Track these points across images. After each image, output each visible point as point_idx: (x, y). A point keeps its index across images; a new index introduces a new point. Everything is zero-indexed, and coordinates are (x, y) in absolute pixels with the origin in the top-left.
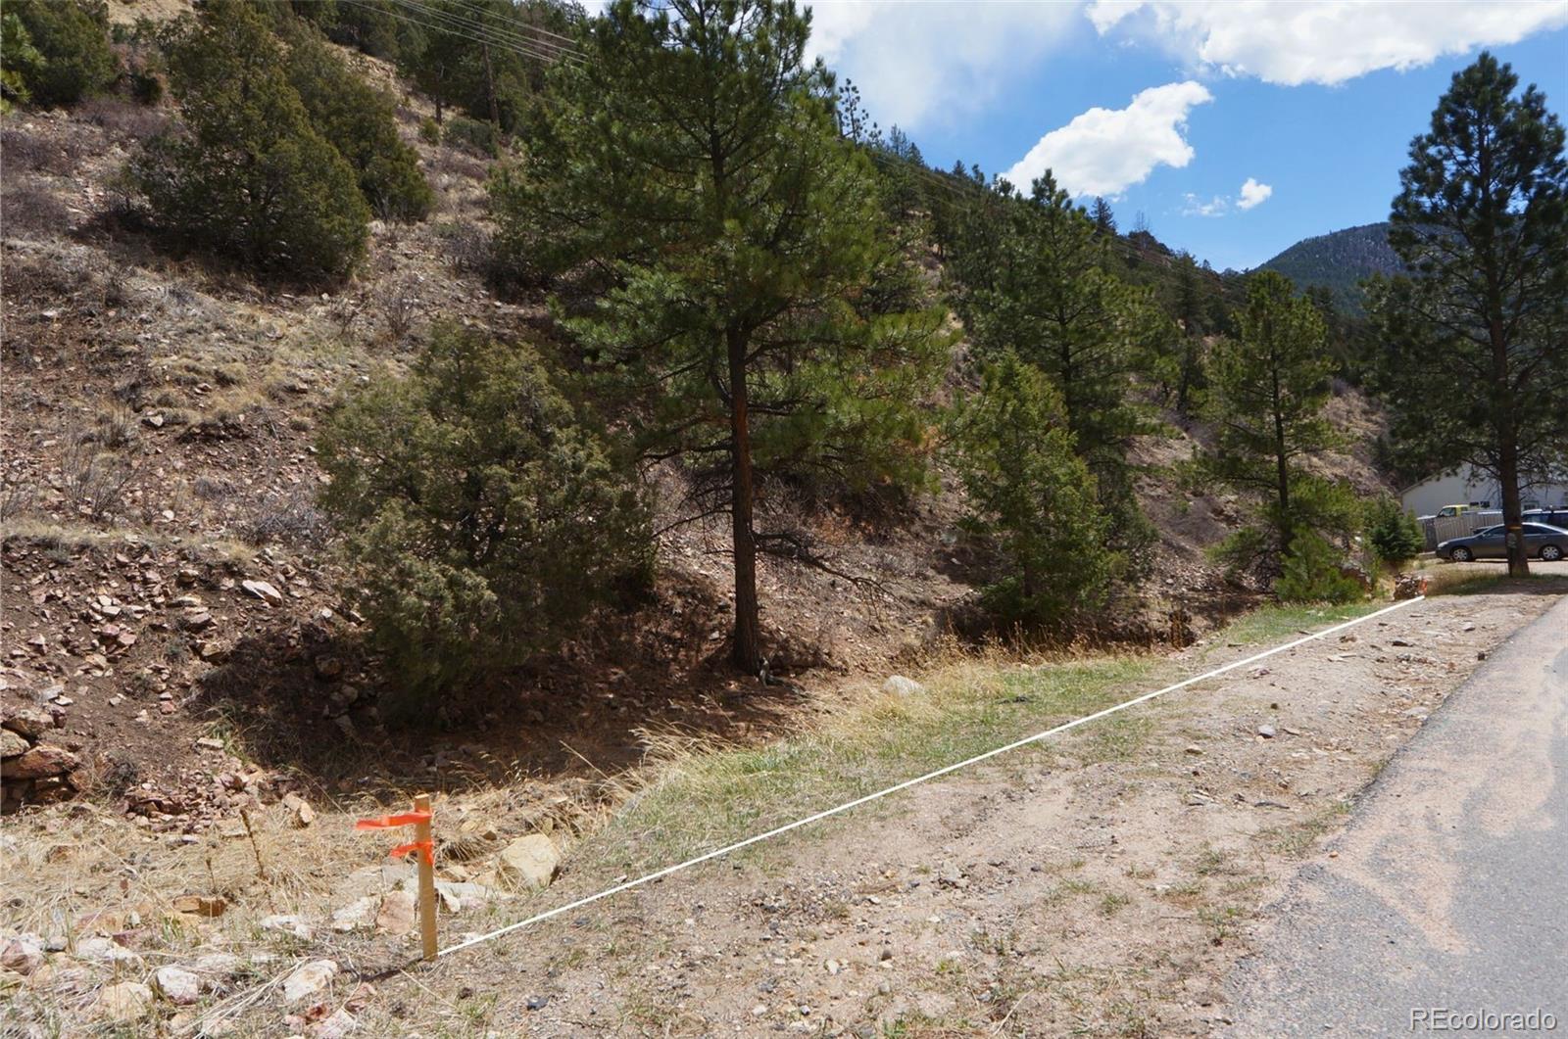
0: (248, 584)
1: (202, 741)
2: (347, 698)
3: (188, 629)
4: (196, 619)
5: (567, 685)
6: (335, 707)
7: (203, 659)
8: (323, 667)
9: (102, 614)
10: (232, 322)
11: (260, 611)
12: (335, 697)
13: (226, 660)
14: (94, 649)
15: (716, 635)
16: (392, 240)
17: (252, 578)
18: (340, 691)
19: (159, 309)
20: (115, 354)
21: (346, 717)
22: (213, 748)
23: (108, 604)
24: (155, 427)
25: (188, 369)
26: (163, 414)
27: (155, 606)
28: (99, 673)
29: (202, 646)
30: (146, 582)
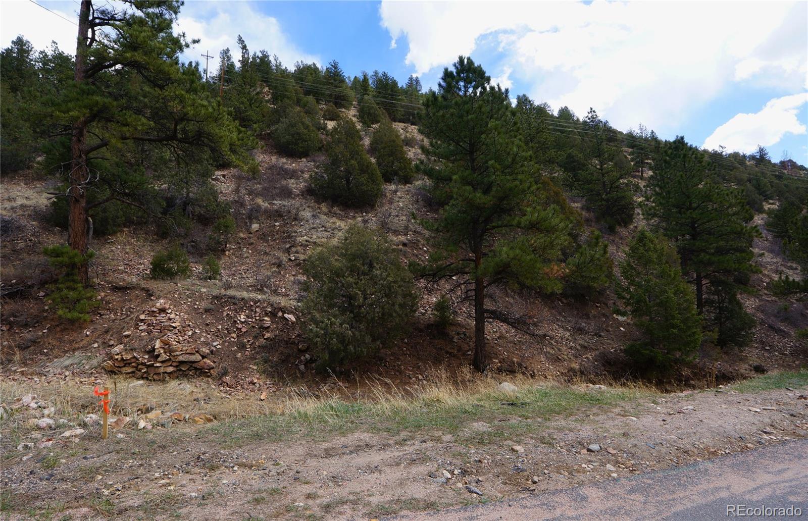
0: (286, 316)
1: (251, 366)
2: (306, 359)
3: (263, 329)
4: (266, 326)
5: (395, 366)
6: (301, 361)
7: (265, 339)
8: (300, 347)
9: (240, 321)
10: (328, 225)
11: (287, 325)
12: (302, 358)
13: (271, 340)
14: (234, 332)
15: (470, 353)
16: (396, 191)
17: (288, 314)
18: (304, 356)
19: (307, 221)
20: (289, 237)
21: (303, 366)
22: (253, 369)
23: (242, 318)
24: (292, 261)
25: (307, 241)
26: (294, 256)
27: (256, 320)
28: (233, 340)
29: (265, 334)
30: (256, 312)
